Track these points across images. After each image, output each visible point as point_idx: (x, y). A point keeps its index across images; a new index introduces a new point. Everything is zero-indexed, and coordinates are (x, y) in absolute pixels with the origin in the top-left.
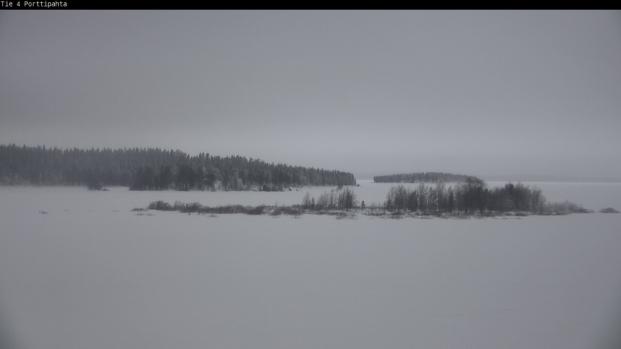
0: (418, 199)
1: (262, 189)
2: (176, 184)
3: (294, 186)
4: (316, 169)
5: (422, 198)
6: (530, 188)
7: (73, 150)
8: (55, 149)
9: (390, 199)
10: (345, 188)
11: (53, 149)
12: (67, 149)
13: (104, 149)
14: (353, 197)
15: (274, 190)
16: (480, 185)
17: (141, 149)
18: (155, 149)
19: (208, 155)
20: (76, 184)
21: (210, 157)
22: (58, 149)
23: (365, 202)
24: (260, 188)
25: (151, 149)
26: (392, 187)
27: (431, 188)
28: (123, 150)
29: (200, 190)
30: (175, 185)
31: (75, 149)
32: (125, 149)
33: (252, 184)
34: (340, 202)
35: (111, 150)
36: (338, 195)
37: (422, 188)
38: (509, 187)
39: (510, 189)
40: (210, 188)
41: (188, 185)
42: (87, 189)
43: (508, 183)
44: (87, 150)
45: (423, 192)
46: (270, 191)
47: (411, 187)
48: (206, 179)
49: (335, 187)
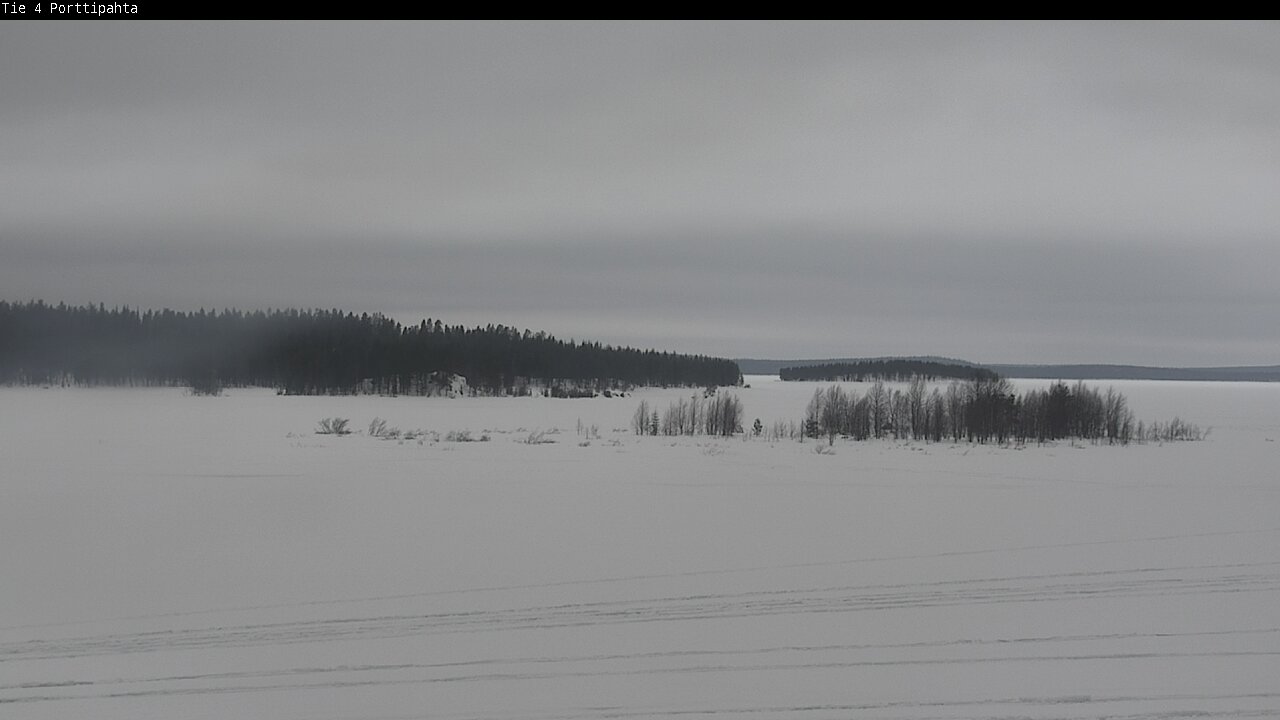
0: (872, 415)
1: (549, 392)
2: (372, 383)
3: (616, 387)
4: (661, 352)
5: (879, 411)
6: (1103, 393)
7: (161, 312)
8: (125, 310)
9: (812, 415)
10: (721, 391)
11: (120, 311)
12: (150, 311)
13: (226, 310)
14: (737, 411)
15: (574, 395)
16: (998, 385)
17: (302, 310)
18: (331, 312)
19: (438, 322)
20: (167, 382)
21: (443, 328)
22: (131, 310)
23: (761, 420)
24: (547, 391)
25: (321, 312)
26: (817, 390)
27: (898, 392)
28: (265, 312)
29: (423, 395)
30: (371, 385)
31: (166, 311)
32: (270, 310)
33: (529, 383)
34: (711, 420)
35: (240, 312)
36: (706, 407)
37: (878, 393)
38: (1058, 389)
39: (1060, 393)
40: (443, 392)
41: (398, 385)
42: (190, 393)
43: (1056, 382)
44: (191, 313)
45: (882, 400)
46: (566, 397)
47: (857, 390)
48: (435, 373)
49: (701, 391)
